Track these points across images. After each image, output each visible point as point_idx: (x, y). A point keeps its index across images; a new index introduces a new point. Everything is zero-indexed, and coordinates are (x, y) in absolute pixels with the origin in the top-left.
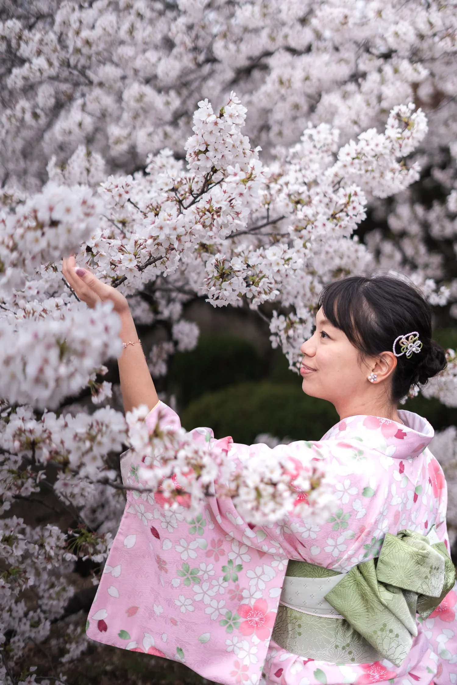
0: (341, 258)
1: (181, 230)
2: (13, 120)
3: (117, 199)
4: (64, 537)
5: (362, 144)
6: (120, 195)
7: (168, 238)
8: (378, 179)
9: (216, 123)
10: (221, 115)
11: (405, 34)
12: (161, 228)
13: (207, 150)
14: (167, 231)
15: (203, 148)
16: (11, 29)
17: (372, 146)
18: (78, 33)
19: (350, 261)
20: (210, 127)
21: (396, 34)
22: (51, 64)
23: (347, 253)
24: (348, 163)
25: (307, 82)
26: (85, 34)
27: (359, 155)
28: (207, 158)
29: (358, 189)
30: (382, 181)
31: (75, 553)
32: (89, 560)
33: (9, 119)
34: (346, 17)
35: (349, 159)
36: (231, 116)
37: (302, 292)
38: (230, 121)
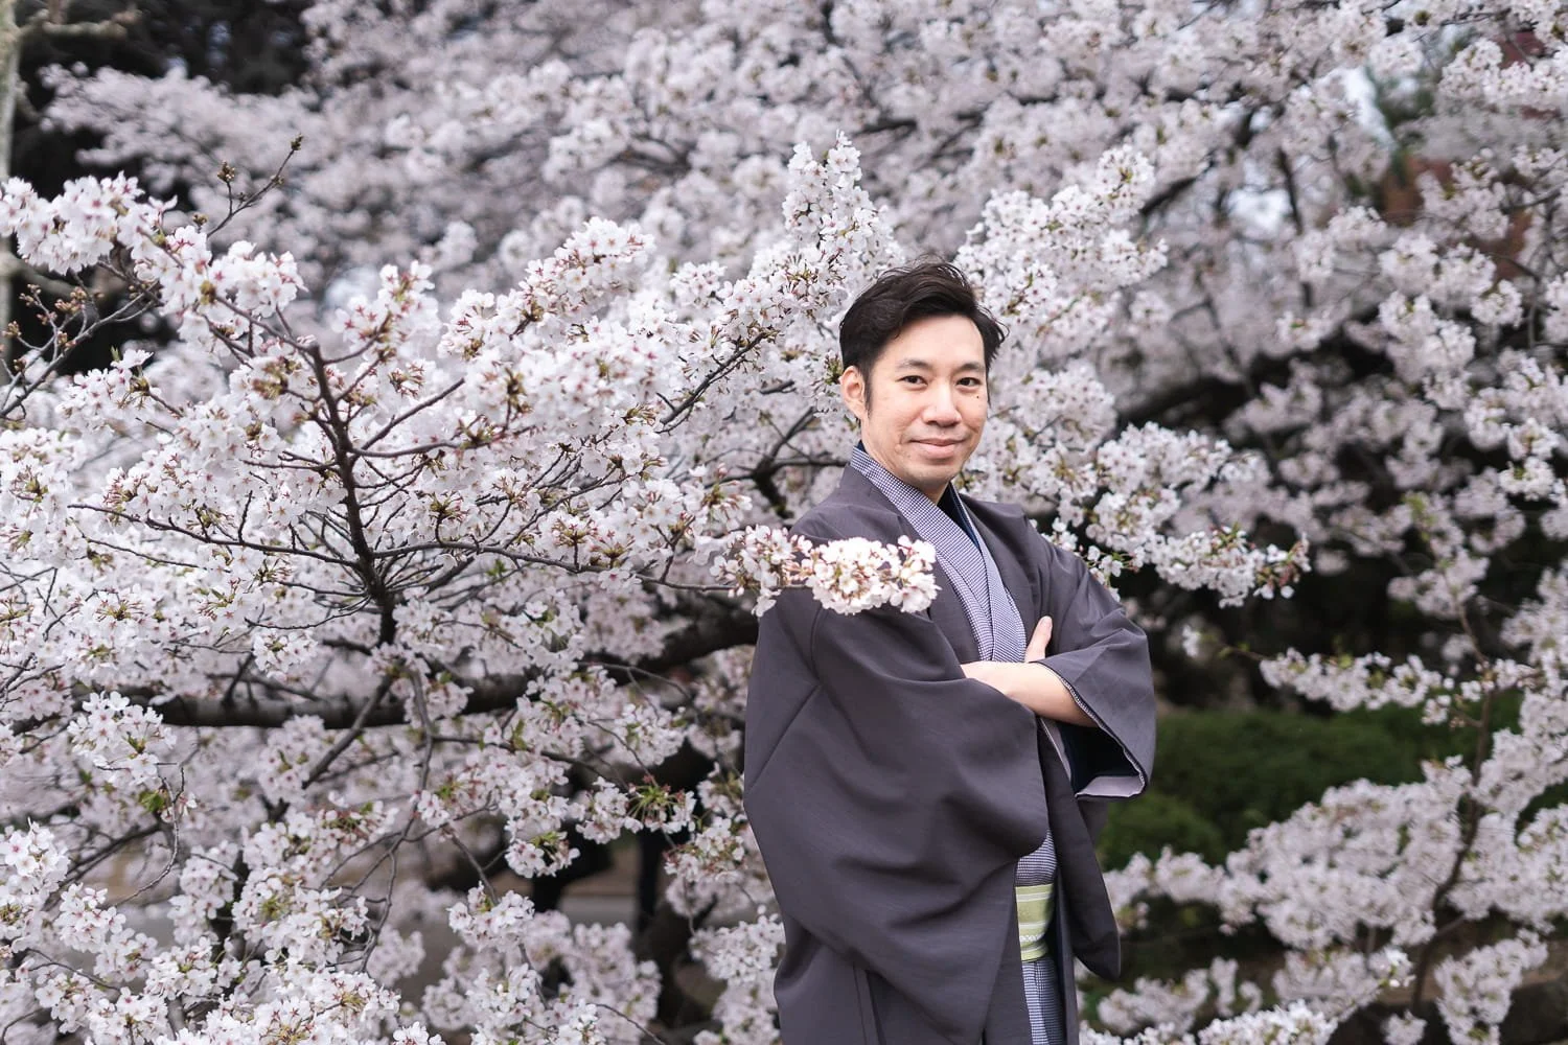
0: (1061, 401)
1: (766, 302)
2: (552, 227)
3: (696, 292)
4: (623, 798)
5: (1058, 207)
6: (700, 287)
7: (751, 314)
8: (1089, 262)
9: (817, 172)
10: (825, 163)
11: (1188, 58)
12: (741, 300)
13: (809, 211)
14: (748, 303)
15: (804, 208)
16: (552, 78)
17: (1072, 210)
18: (662, 80)
19: (1076, 405)
20: (810, 177)
21: (1175, 60)
22: (616, 131)
23: (1071, 393)
24: (1035, 236)
25: (1045, 147)
26: (675, 80)
27: (1053, 225)
28: (811, 221)
29: (1044, 268)
30: (1099, 265)
31: (638, 818)
32: (659, 831)
33: (545, 227)
34: (1097, 35)
35: (1036, 228)
36: (838, 162)
37: (994, 449)
38: (836, 169)
